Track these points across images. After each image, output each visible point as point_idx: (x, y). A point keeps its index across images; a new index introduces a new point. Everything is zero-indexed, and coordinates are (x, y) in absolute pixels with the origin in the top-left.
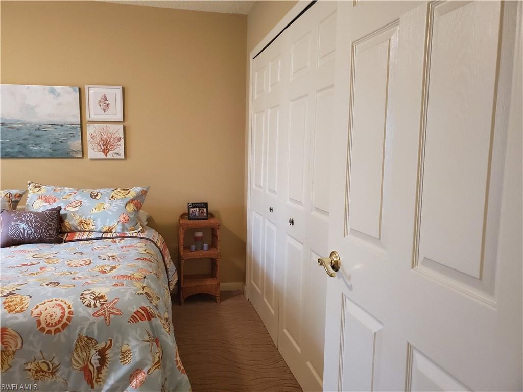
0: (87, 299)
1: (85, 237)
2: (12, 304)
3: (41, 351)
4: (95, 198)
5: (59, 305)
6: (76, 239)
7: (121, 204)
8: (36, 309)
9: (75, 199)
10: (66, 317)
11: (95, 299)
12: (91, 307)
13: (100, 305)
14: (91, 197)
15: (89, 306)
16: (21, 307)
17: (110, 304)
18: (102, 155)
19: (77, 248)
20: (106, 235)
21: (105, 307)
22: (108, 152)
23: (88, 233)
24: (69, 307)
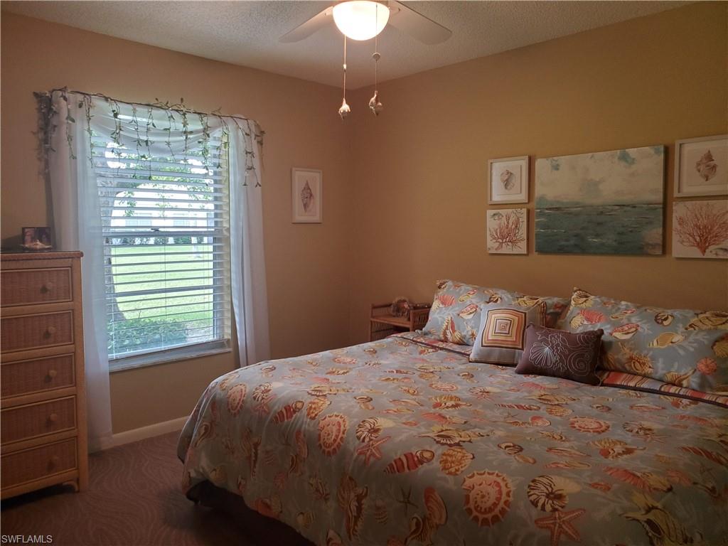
0: (536, 492)
1: (632, 384)
2: (449, 459)
4: (662, 323)
5: (498, 484)
6: (618, 383)
7: (704, 338)
8: (470, 477)
9: (629, 320)
10: (499, 508)
11: (548, 496)
12: (536, 506)
13: (551, 509)
14: (656, 320)
15: (535, 504)
16: (457, 468)
17: (567, 514)
18: (697, 253)
19: (611, 400)
20: (668, 387)
21: (557, 516)
22: (707, 247)
23: (640, 378)
24: (508, 495)
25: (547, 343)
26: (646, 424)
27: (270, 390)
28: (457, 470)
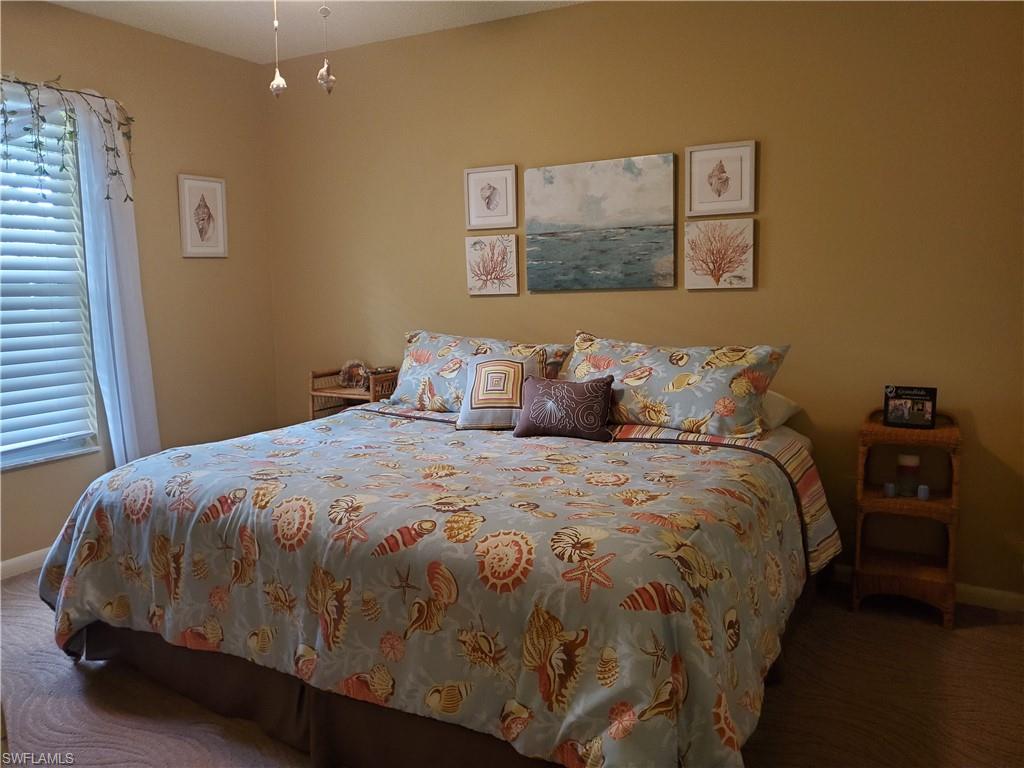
0: (562, 544)
1: (648, 436)
2: (455, 526)
3: (480, 616)
4: (677, 363)
5: (516, 543)
6: (633, 437)
7: (721, 376)
8: (483, 542)
9: (641, 363)
10: (520, 568)
11: (574, 546)
12: (563, 559)
13: (578, 559)
14: (670, 361)
15: (561, 557)
16: (466, 534)
17: (596, 561)
18: (710, 283)
19: (626, 454)
20: (687, 436)
21: (586, 564)
22: (721, 276)
23: (655, 428)
24: (529, 552)
25: (550, 397)
26: (667, 472)
27: (189, 481)
28: (466, 536)
